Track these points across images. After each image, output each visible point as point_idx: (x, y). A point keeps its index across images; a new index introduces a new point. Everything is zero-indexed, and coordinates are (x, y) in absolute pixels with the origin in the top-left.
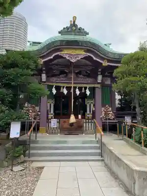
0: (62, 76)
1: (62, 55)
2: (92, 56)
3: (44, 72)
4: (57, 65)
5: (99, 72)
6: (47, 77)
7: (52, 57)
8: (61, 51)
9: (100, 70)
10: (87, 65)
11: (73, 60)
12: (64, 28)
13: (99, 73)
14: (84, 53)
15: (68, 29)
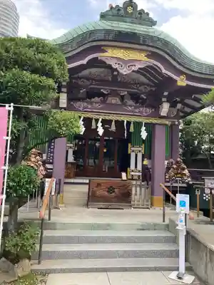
0: (97, 99)
1: (104, 59)
2: (159, 65)
3: (64, 90)
4: (88, 79)
5: (165, 97)
6: (69, 100)
7: (84, 62)
8: (104, 51)
9: (166, 94)
10: (143, 84)
11: (124, 71)
12: (112, 8)
13: (164, 99)
14: (146, 59)
15: (119, 10)
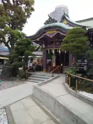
2: (60, 32)
3: (44, 43)
7: (42, 37)
8: (46, 33)
11: (51, 37)
14: (56, 32)
15: (48, 21)
